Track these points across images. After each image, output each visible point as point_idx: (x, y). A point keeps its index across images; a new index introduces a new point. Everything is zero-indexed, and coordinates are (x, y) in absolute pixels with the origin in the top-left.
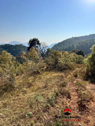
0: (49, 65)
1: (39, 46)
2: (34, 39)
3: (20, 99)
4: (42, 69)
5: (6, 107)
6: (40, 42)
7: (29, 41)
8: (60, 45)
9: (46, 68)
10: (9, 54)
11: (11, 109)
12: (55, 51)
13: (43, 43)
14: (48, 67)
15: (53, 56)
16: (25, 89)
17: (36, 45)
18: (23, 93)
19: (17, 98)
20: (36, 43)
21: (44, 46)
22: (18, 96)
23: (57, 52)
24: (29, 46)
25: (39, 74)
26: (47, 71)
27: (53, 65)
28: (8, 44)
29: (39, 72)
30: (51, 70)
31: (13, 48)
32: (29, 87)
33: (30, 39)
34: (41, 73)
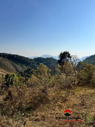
0: (81, 79)
1: (69, 59)
2: (65, 52)
3: (57, 114)
4: (73, 83)
5: (44, 120)
6: (71, 55)
7: (60, 55)
8: (92, 58)
9: (78, 83)
10: (45, 66)
11: (50, 123)
12: (88, 65)
13: (74, 56)
14: (80, 81)
15: (86, 70)
16: (60, 104)
17: (66, 58)
18: (58, 108)
19: (53, 112)
20: (67, 56)
21: (74, 59)
22: (54, 110)
23: (91, 66)
24: (59, 59)
25: (71, 89)
26: (80, 86)
27: (86, 80)
28: (40, 57)
29: (71, 87)
30: (84, 86)
31: (44, 60)
32: (64, 102)
33: (61, 52)
34: (73, 87)
